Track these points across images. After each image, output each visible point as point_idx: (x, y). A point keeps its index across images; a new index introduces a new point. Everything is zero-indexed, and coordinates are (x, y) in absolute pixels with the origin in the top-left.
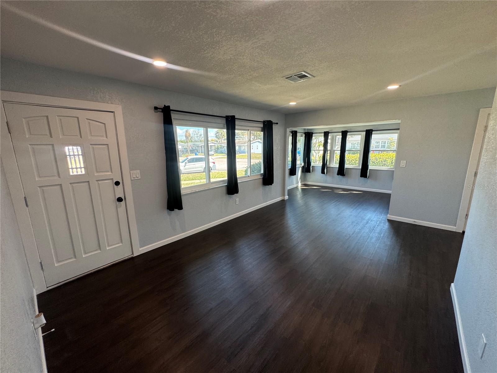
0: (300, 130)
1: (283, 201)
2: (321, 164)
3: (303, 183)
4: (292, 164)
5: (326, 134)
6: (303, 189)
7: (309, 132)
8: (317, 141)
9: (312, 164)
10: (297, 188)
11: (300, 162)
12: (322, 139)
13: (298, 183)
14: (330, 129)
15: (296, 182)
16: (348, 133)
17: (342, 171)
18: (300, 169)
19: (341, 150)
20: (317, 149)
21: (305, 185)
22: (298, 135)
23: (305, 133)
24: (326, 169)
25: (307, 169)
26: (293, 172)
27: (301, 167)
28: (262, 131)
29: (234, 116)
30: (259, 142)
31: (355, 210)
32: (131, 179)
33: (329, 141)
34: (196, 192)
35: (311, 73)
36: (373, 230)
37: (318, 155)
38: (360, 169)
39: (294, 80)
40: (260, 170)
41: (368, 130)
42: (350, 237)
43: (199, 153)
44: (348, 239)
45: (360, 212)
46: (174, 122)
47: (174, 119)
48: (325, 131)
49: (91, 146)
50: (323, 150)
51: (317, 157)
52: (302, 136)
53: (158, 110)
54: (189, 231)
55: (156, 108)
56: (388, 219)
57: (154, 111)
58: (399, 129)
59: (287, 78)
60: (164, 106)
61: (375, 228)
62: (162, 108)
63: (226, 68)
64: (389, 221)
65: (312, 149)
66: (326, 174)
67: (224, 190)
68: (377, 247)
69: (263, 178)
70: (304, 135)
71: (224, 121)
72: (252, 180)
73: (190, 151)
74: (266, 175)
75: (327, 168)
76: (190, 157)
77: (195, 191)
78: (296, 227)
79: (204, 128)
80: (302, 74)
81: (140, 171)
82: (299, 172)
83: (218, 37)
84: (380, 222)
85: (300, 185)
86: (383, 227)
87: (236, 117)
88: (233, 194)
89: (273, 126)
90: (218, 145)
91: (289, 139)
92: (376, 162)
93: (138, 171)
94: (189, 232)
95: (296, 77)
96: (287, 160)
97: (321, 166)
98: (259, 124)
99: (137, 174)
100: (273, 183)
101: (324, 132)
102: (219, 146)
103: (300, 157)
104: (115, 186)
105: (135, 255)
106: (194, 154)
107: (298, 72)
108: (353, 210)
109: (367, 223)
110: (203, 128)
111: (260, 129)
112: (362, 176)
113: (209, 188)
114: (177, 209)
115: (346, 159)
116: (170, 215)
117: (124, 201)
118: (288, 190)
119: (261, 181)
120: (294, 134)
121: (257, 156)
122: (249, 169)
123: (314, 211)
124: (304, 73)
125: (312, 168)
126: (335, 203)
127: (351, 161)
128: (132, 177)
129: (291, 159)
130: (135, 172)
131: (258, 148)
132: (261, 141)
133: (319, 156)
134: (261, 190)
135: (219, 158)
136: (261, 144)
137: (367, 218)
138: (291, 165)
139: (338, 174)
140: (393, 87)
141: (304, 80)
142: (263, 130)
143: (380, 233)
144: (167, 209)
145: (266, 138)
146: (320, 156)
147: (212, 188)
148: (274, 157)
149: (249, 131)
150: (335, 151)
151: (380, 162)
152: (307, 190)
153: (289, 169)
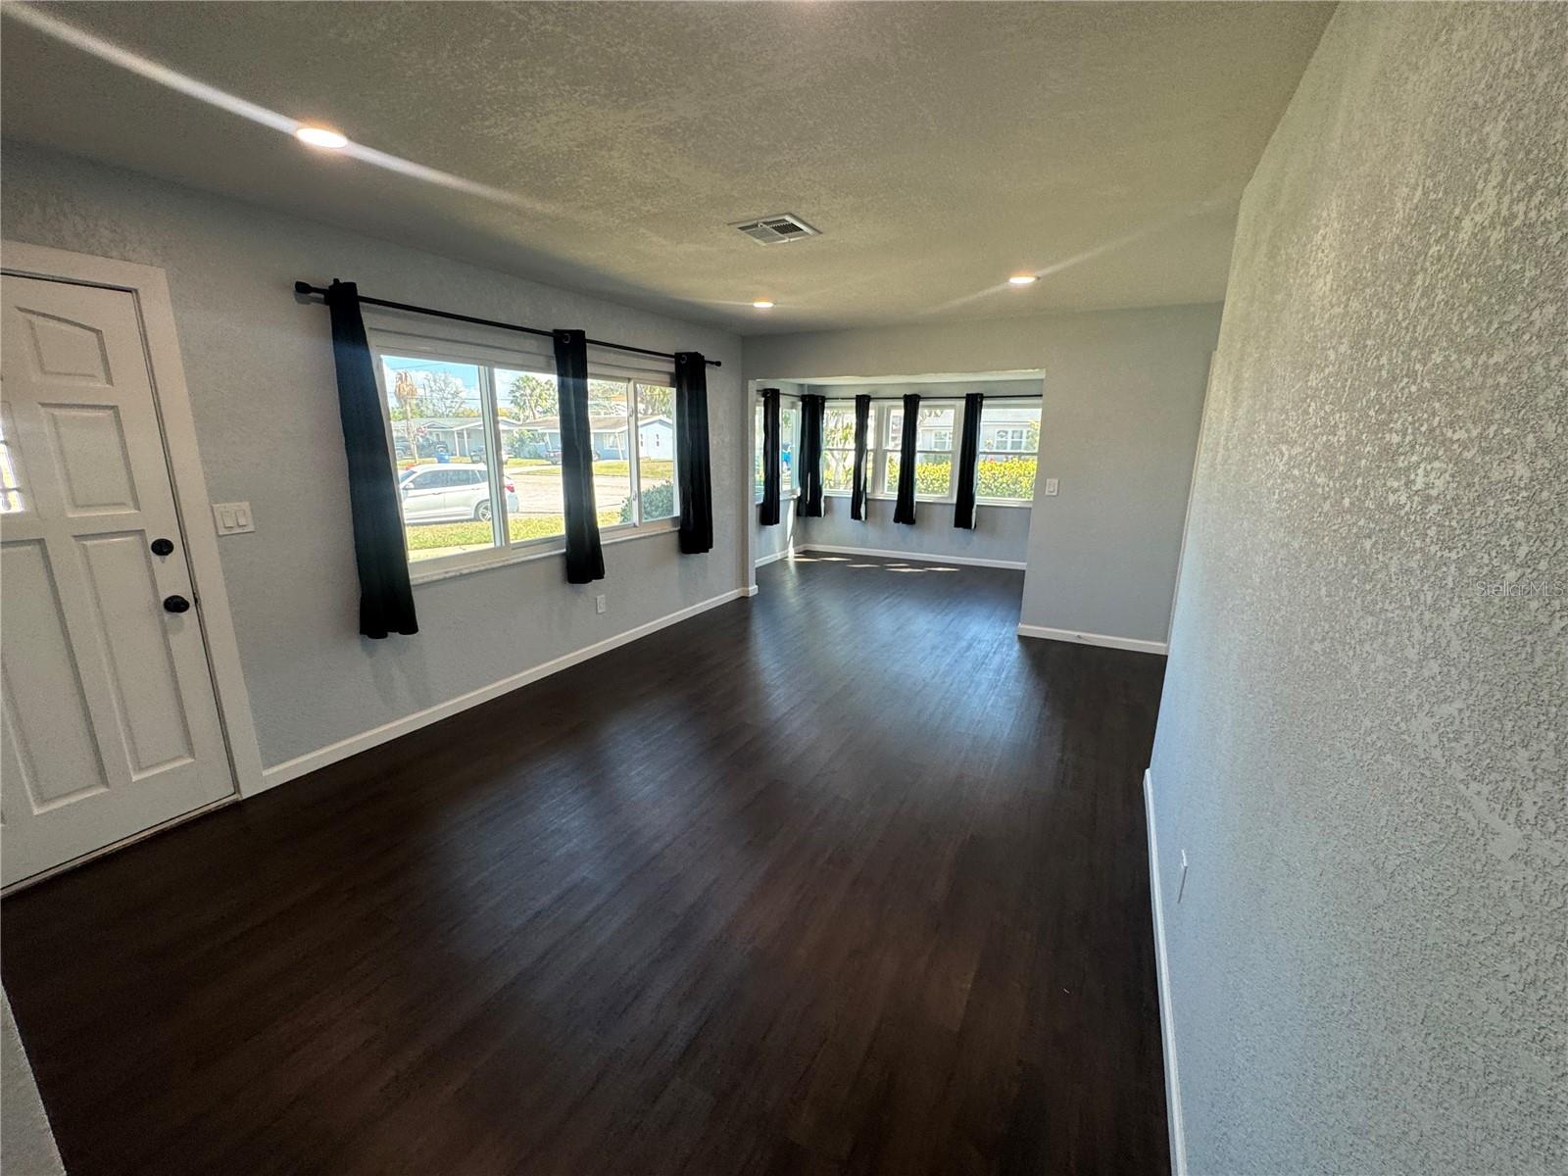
0: (788, 386)
1: (743, 600)
2: (849, 492)
3: (802, 548)
4: (766, 490)
5: (862, 403)
6: (799, 565)
7: (813, 396)
8: (839, 426)
9: (826, 491)
10: (783, 562)
11: (790, 485)
12: (851, 418)
13: (785, 547)
14: (873, 388)
15: (780, 544)
16: (921, 403)
17: (906, 511)
18: (792, 506)
19: (903, 451)
20: (840, 447)
21: (807, 553)
22: (783, 401)
23: (803, 398)
24: (863, 505)
25: (811, 506)
26: (769, 514)
27: (793, 499)
28: (672, 386)
29: (582, 333)
30: (661, 422)
31: (939, 617)
32: (217, 532)
33: (871, 422)
34: (462, 575)
35: (810, 223)
36: (983, 663)
37: (841, 464)
38: (952, 504)
39: (762, 235)
40: (671, 511)
41: (972, 395)
42: (925, 686)
43: (452, 455)
44: (920, 691)
45: (952, 620)
46: (372, 340)
47: (371, 329)
48: (861, 393)
49: (42, 410)
50: (855, 450)
51: (841, 472)
52: (793, 405)
53: (312, 294)
54: (443, 701)
55: (302, 288)
56: (1020, 637)
57: (296, 295)
58: (1041, 396)
59: (742, 228)
60: (332, 283)
61: (987, 660)
62: (327, 288)
63: (555, 177)
64: (1024, 640)
65: (824, 446)
66: (863, 519)
67: (557, 569)
68: (989, 704)
69: (679, 531)
70: (801, 403)
71: (549, 347)
72: (644, 538)
73: (420, 448)
74: (689, 522)
75: (866, 503)
76: (420, 470)
77: (458, 574)
78: (782, 671)
79: (482, 367)
80: (784, 220)
81: (251, 505)
82: (788, 513)
83: (532, 84)
84: (1001, 644)
85: (791, 552)
86: (1007, 655)
87: (587, 337)
88: (585, 580)
89: (707, 370)
90: (523, 428)
91: (757, 417)
92: (995, 487)
93: (245, 505)
94: (442, 706)
95: (768, 227)
96: (750, 479)
97: (851, 496)
98: (665, 364)
99: (238, 514)
100: (711, 547)
101: (857, 396)
102: (526, 433)
103: (789, 472)
104: (156, 559)
105: (246, 795)
106: (436, 459)
107: (774, 213)
108: (935, 617)
109: (969, 647)
110: (476, 367)
111: (667, 378)
112: (957, 525)
113: (506, 563)
114: (397, 633)
115: (916, 476)
116: (371, 655)
117: (192, 608)
118: (757, 569)
119: (674, 539)
120: (772, 399)
121: (658, 467)
122: (635, 504)
123: (832, 623)
124: (790, 220)
125: (825, 501)
126: (888, 600)
127: (932, 483)
128: (220, 524)
129: (763, 475)
130: (232, 506)
131: (661, 443)
132: (670, 421)
133: (844, 467)
134: (677, 568)
135: (528, 473)
136: (671, 431)
137: (968, 637)
138: (763, 493)
139: (896, 520)
140: (1022, 280)
141: (792, 240)
142: (677, 380)
143: (998, 672)
144: (362, 632)
145: (687, 409)
146: (847, 469)
147: (515, 561)
148: (712, 468)
149: (632, 383)
150: (888, 453)
151: (1004, 485)
152: (812, 566)
153: (757, 506)
